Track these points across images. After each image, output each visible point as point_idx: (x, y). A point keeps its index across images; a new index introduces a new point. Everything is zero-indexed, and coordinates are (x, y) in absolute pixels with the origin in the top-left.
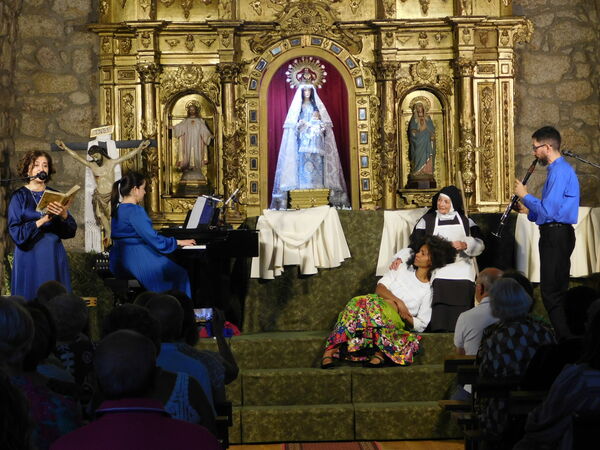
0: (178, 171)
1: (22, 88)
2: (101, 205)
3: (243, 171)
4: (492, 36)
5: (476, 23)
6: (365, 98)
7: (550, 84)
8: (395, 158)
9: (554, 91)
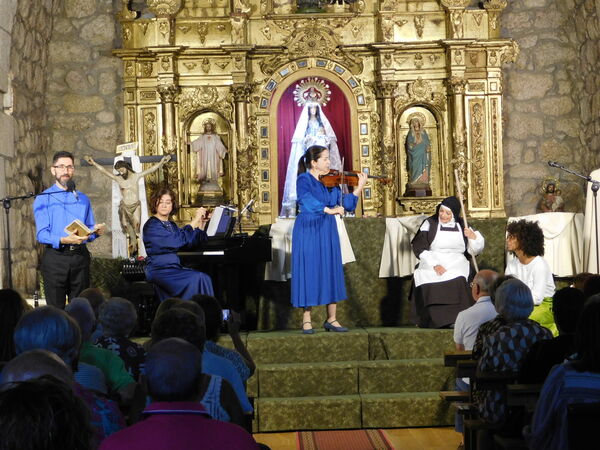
0: (196, 183)
1: (53, 109)
2: (127, 215)
3: (255, 182)
4: (481, 57)
5: (466, 45)
6: (366, 115)
7: (535, 100)
8: (394, 169)
9: (538, 106)
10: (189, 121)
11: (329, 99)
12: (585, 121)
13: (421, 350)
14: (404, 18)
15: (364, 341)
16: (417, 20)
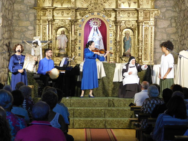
0: (58, 49)
1: (14, 25)
3: (76, 50)
4: (148, 14)
5: (144, 10)
6: (112, 31)
7: (164, 28)
8: (120, 48)
9: (165, 30)
10: (57, 30)
11: (100, 25)
12: (180, 35)
13: (125, 105)
14: (125, 1)
15: (107, 101)
16: (129, 2)
